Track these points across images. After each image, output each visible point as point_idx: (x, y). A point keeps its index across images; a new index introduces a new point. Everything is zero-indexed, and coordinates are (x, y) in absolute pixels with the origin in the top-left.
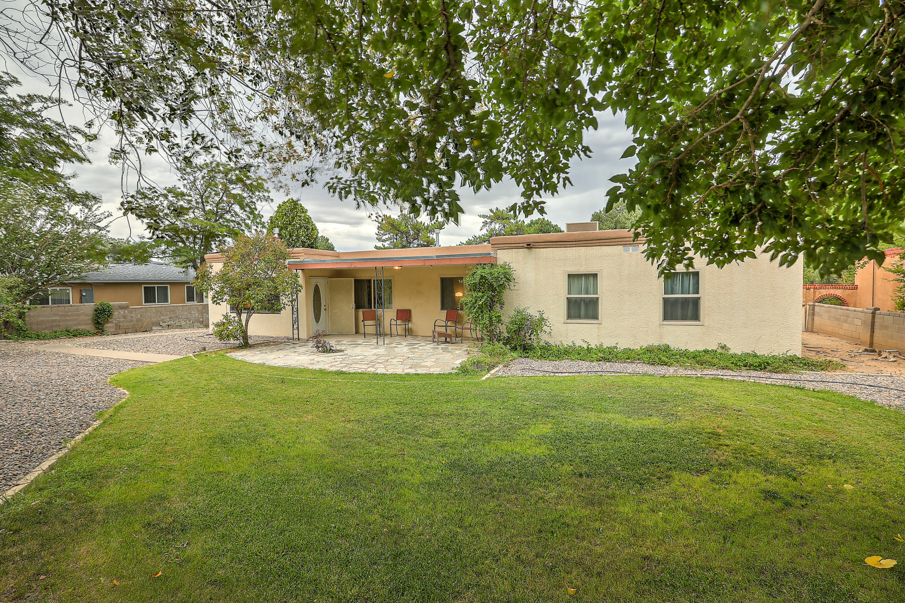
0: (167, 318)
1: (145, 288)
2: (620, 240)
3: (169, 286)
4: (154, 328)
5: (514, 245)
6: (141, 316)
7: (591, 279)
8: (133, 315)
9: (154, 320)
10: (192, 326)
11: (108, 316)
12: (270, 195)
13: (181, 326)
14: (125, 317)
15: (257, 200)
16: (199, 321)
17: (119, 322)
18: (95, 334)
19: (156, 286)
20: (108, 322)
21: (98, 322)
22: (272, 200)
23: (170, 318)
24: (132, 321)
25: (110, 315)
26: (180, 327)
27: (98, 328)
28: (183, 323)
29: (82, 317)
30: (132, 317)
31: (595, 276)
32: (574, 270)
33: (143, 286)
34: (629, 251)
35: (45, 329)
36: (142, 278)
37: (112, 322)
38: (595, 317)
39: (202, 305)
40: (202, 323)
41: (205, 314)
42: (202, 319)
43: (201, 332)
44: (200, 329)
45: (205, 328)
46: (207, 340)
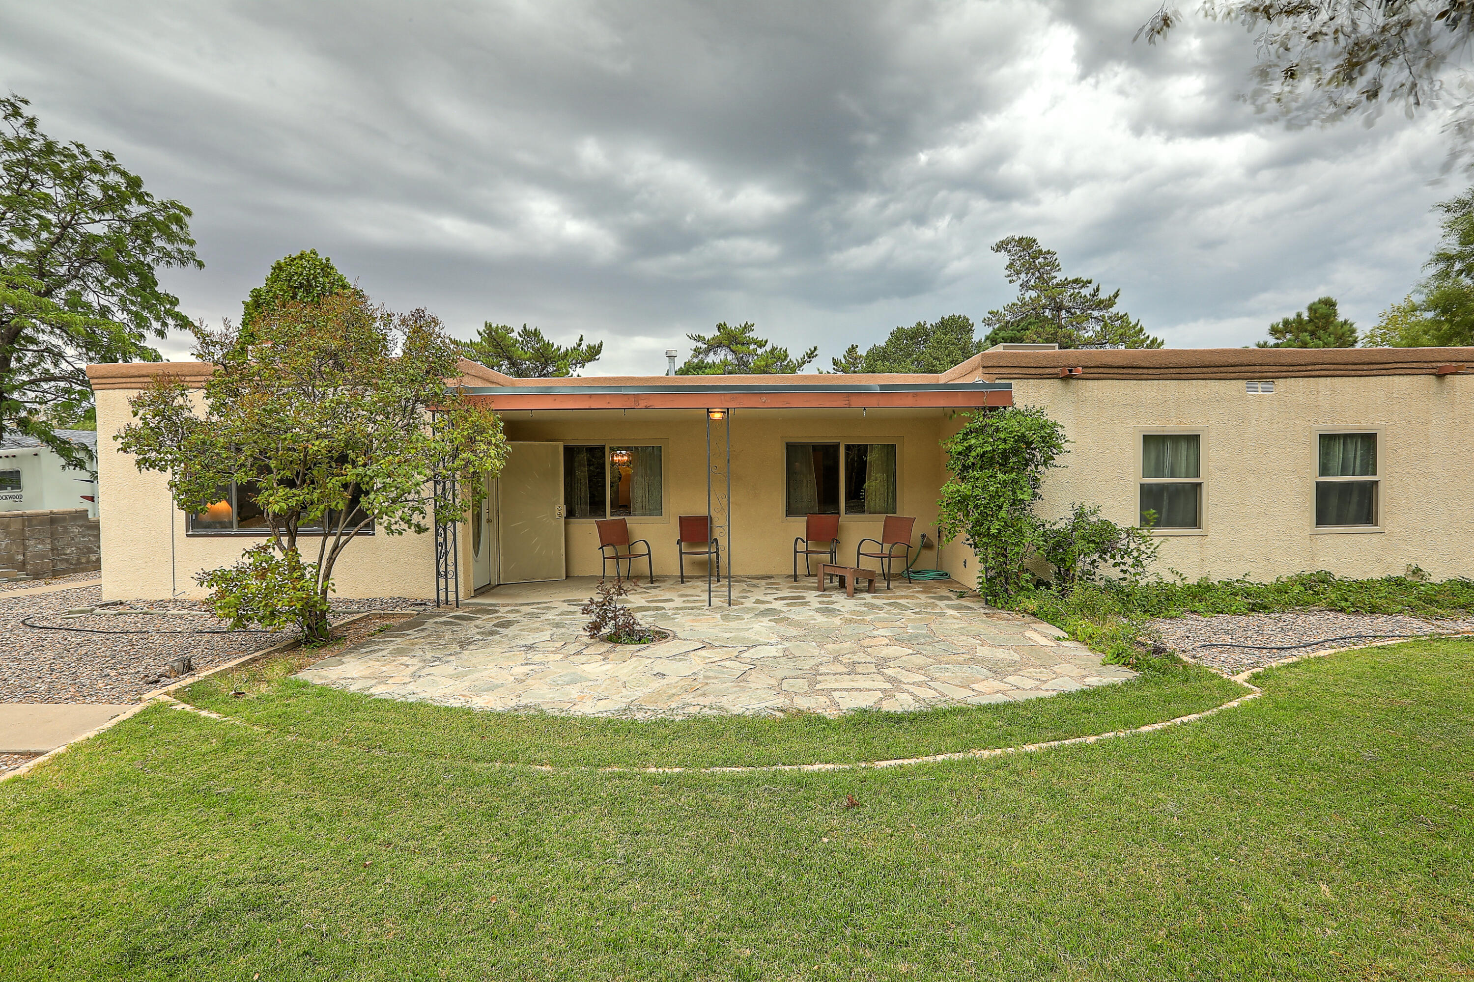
2: (1243, 369)
5: (1033, 371)
7: (1183, 446)
12: (194, 249)
15: (157, 260)
16: (10, 562)
22: (201, 265)
31: (1193, 440)
32: (1156, 427)
34: (1256, 389)
38: (1195, 522)
39: (22, 516)
40: (22, 566)
41: (32, 542)
42: (21, 557)
43: (46, 597)
44: (22, 584)
45: (36, 582)
46: (121, 623)
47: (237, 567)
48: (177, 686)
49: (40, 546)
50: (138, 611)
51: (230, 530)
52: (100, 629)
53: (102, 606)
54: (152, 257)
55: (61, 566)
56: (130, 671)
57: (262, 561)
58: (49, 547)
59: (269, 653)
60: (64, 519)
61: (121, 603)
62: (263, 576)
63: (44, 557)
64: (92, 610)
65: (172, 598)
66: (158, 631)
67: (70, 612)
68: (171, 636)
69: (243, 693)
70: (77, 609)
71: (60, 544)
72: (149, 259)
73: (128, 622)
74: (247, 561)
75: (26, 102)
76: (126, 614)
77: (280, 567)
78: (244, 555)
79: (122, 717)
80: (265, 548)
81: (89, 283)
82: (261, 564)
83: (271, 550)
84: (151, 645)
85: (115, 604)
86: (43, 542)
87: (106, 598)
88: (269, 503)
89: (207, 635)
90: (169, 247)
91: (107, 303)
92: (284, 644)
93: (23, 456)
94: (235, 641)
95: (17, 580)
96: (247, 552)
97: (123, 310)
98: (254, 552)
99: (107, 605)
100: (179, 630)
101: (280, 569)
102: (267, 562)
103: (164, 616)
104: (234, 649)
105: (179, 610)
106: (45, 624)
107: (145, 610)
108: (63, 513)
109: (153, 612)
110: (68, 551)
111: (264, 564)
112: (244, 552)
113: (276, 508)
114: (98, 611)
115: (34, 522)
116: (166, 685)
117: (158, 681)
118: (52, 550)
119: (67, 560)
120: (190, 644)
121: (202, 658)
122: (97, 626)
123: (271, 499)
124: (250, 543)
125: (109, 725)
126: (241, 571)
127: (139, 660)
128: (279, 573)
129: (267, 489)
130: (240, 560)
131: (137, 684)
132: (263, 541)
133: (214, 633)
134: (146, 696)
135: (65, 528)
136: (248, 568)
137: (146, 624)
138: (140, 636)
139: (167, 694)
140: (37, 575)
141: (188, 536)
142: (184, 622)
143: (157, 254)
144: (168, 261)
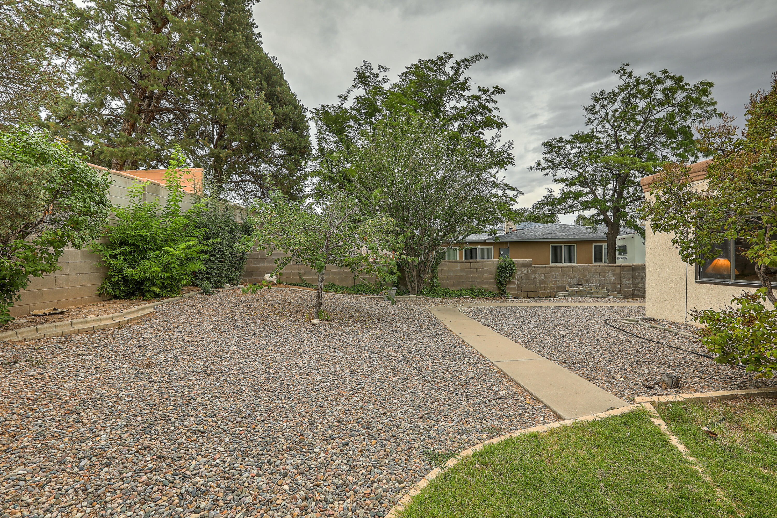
0: (574, 282)
1: (552, 247)
3: (575, 245)
4: (559, 293)
6: (545, 277)
8: (537, 276)
9: (560, 283)
10: (605, 295)
11: (511, 276)
12: (716, 107)
13: (591, 293)
14: (527, 277)
16: (615, 288)
17: (521, 283)
18: (495, 296)
19: (563, 245)
20: (509, 282)
21: (500, 282)
23: (579, 282)
24: (534, 282)
25: (512, 274)
26: (590, 295)
27: (499, 289)
28: (594, 290)
29: (486, 275)
30: (535, 278)
33: (551, 245)
35: (453, 285)
36: (549, 237)
37: (514, 283)
39: (620, 266)
40: (619, 291)
41: (624, 280)
42: (619, 286)
43: (623, 308)
44: (618, 300)
45: (624, 299)
46: (649, 333)
47: (725, 311)
48: (663, 399)
49: (627, 282)
50: (662, 327)
51: (729, 280)
52: (637, 335)
53: (643, 319)
54: (690, 121)
55: (636, 293)
56: (639, 371)
57: (751, 309)
58: (631, 283)
59: (752, 395)
60: (639, 269)
61: (654, 320)
62: (750, 323)
63: (629, 287)
64: (638, 321)
65: (685, 323)
66: (669, 345)
67: (627, 320)
68: (676, 351)
69: (716, 435)
70: (632, 319)
71: (636, 281)
72: (688, 123)
73: (654, 334)
74: (736, 306)
75: (628, 65)
76: (655, 328)
77: (770, 317)
78: (732, 301)
79: (615, 412)
80: (755, 298)
81: (657, 146)
82: (749, 311)
83: (761, 300)
84: (660, 354)
85: (650, 320)
86: (628, 280)
87: (648, 315)
88: (759, 256)
89: (701, 357)
90: (700, 111)
91: (666, 154)
92: (769, 390)
93: (628, 238)
94: (722, 370)
95: (617, 298)
96: (735, 298)
97: (673, 155)
98: (742, 299)
99: (646, 319)
100: (683, 347)
101: (770, 319)
102: (755, 311)
103: (677, 334)
104: (720, 378)
105: (687, 332)
106: (614, 324)
107: (666, 327)
108: (638, 266)
109: (670, 330)
110: (640, 286)
111: (752, 312)
112: (733, 298)
113: (767, 261)
114: (640, 322)
115: (625, 269)
116: (656, 394)
117: (652, 388)
118: (633, 284)
119: (639, 290)
120: (686, 361)
121: (691, 378)
122: (637, 332)
123: (761, 252)
124: (738, 292)
125: (604, 415)
126: (729, 315)
127: (649, 363)
128: (768, 323)
129: (757, 244)
130: (728, 304)
131: (638, 384)
132: (753, 291)
133: (707, 357)
134: (638, 399)
135: (639, 273)
136: (735, 313)
137: (664, 337)
138: (657, 345)
139: (652, 403)
140: (626, 296)
141: (696, 282)
142: (688, 342)
143: (693, 118)
144: (700, 121)
